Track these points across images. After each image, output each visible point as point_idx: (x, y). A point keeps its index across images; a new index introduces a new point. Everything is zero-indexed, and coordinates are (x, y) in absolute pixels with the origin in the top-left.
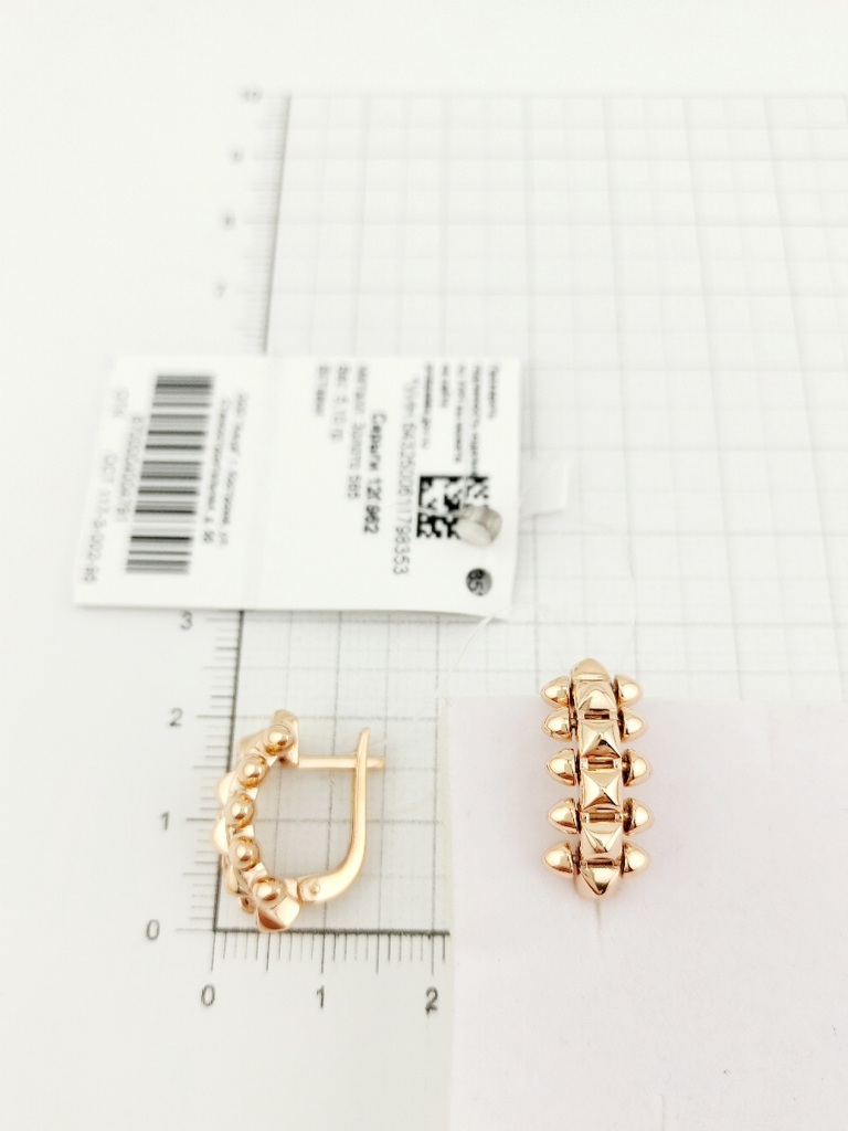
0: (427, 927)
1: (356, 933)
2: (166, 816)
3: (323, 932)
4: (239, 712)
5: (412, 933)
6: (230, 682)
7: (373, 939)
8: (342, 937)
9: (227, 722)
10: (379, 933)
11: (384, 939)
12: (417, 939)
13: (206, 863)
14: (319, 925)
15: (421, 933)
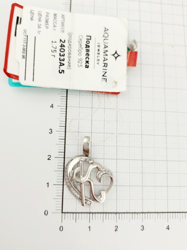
0: (115, 212)
1: (98, 213)
2: (48, 183)
3: (90, 213)
4: (66, 156)
5: (111, 213)
6: (64, 148)
7: (102, 214)
8: (94, 214)
9: (63, 159)
10: (103, 213)
11: (105, 214)
12: (113, 214)
13: (59, 196)
14: (89, 211)
15: (114, 213)
